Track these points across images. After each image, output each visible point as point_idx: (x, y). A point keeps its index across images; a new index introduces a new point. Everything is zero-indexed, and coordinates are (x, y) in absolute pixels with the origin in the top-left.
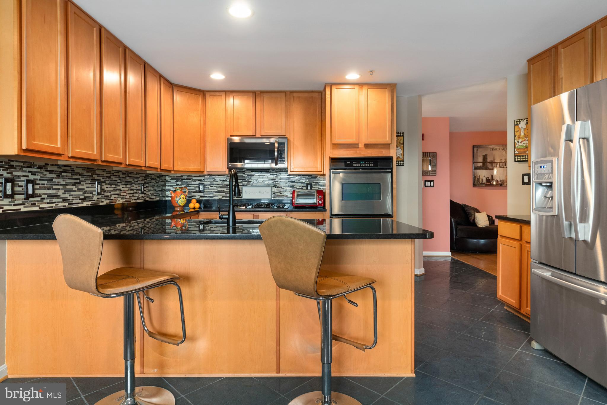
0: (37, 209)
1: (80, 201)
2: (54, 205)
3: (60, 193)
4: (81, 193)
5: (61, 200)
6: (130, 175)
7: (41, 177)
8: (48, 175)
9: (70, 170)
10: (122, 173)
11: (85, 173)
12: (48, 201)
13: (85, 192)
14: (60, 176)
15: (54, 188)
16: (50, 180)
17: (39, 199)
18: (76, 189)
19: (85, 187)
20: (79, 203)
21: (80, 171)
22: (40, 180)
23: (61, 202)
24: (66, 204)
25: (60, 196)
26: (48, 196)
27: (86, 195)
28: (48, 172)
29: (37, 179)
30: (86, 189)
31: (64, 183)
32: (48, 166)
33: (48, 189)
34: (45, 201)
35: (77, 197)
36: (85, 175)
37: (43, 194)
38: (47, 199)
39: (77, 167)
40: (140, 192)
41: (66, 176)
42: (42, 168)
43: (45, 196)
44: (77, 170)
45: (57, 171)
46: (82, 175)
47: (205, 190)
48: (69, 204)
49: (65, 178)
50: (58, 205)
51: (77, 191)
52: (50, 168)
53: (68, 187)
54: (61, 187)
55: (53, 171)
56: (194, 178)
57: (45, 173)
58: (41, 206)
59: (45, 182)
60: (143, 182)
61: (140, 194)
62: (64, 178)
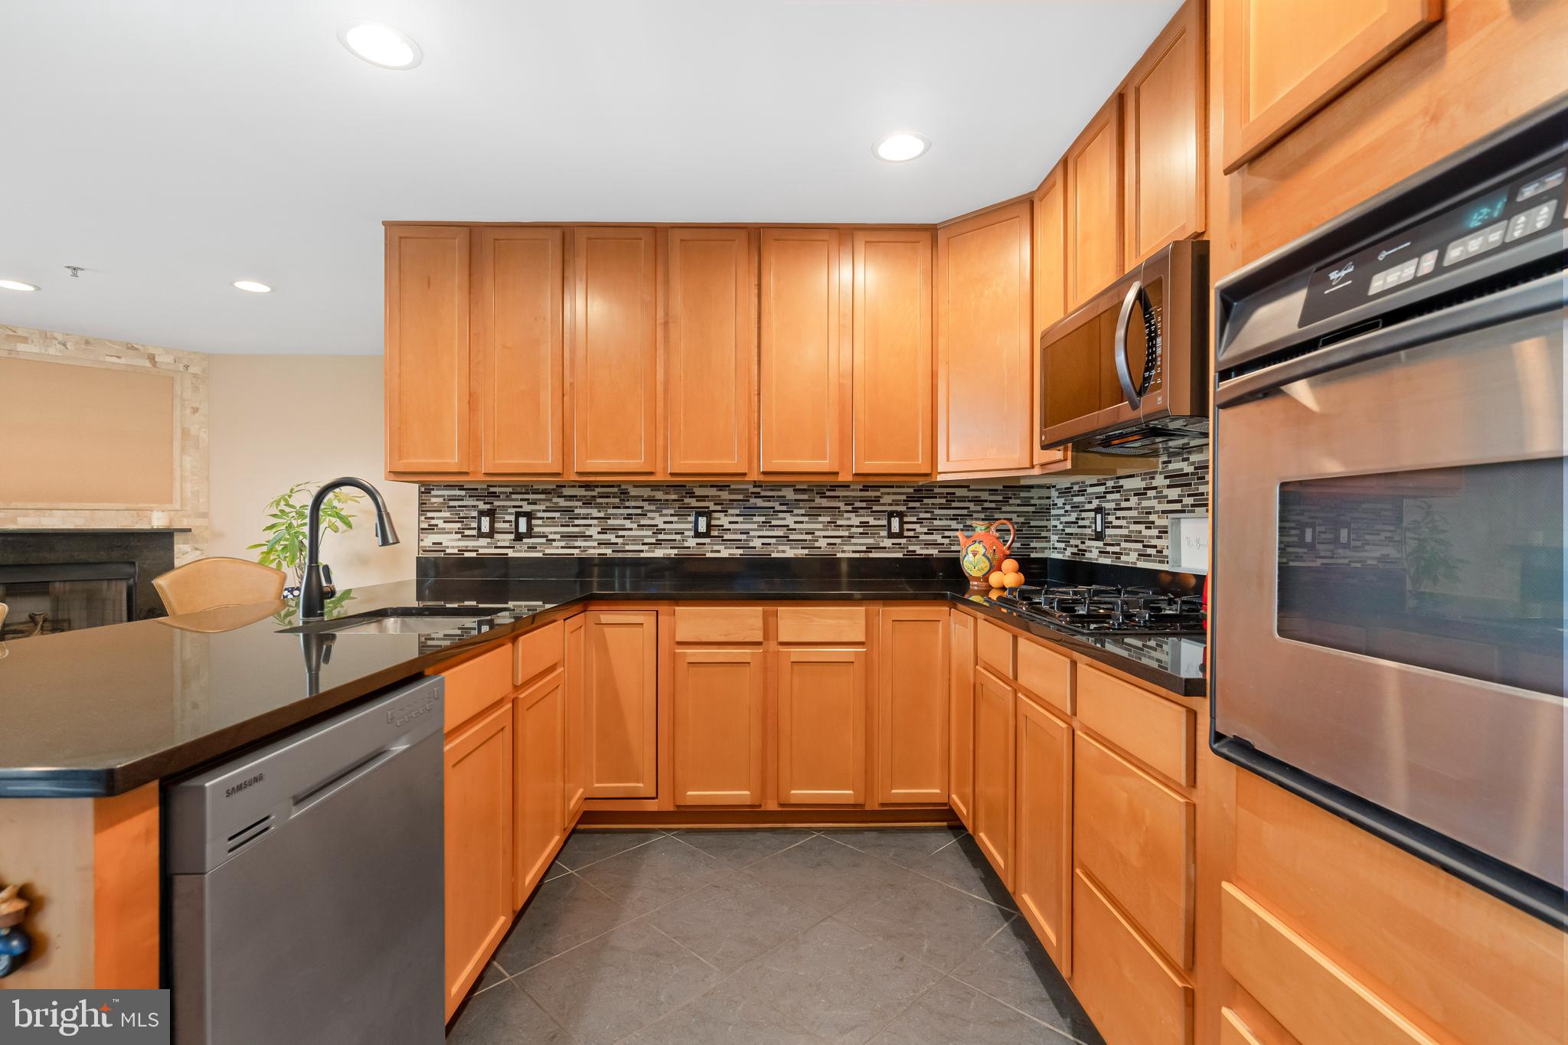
0: (540, 555)
1: (645, 548)
2: (576, 551)
3: (593, 531)
4: (650, 533)
5: (595, 544)
6: (828, 494)
7: (546, 507)
8: (562, 502)
9: (617, 493)
10: (794, 490)
11: (659, 495)
12: (563, 544)
13: (660, 531)
14: (591, 504)
15: (576, 523)
16: (568, 510)
17: (543, 540)
18: (635, 526)
19: (659, 521)
20: (642, 551)
21: (646, 492)
22: (544, 511)
23: (594, 548)
24: (608, 551)
25: (591, 536)
26: (561, 536)
27: (661, 537)
28: (563, 499)
29: (539, 511)
30: (661, 526)
31: (602, 515)
32: (563, 489)
33: (562, 526)
34: (555, 544)
35: (635, 540)
36: (661, 500)
37: (551, 533)
38: (559, 540)
39: (635, 486)
40: (884, 533)
41: (607, 504)
42: (550, 493)
43: (558, 537)
44: (633, 492)
45: (585, 496)
46: (651, 500)
47: (1108, 532)
48: (613, 551)
49: (605, 507)
50: (587, 552)
51: (636, 529)
52: (567, 492)
53: (610, 522)
54: (595, 522)
55: (576, 496)
56: (1090, 490)
57: (555, 500)
58: (547, 551)
59: (557, 515)
60: (903, 508)
61: (883, 537)
62: (599, 507)
